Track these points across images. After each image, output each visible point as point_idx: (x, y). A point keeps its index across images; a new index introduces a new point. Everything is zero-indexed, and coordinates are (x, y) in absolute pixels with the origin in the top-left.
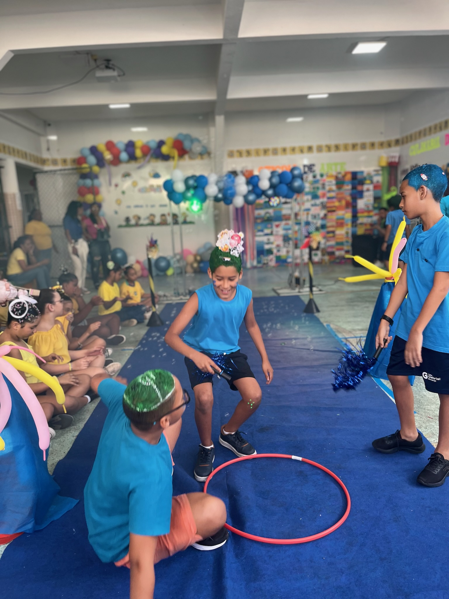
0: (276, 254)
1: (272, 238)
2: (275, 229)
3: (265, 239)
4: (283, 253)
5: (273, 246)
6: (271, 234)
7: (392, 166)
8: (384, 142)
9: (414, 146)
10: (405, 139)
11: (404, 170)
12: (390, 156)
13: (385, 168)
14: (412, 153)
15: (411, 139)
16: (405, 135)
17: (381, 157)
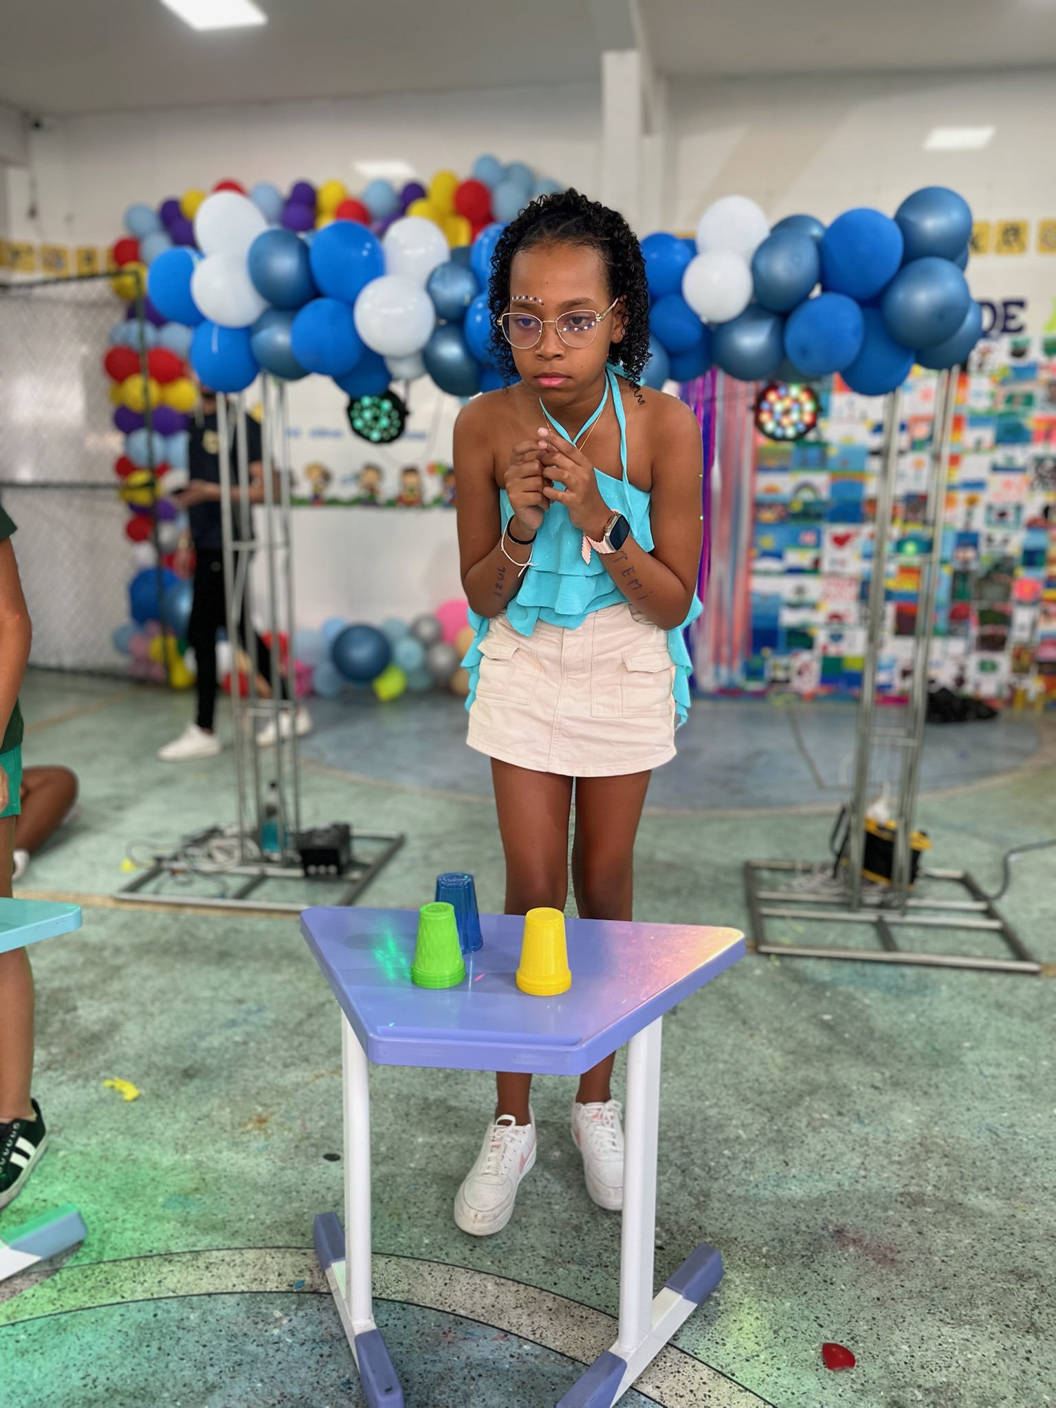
0: (825, 648)
1: (813, 587)
2: (829, 552)
3: (786, 587)
4: (854, 646)
5: (816, 620)
6: (815, 569)
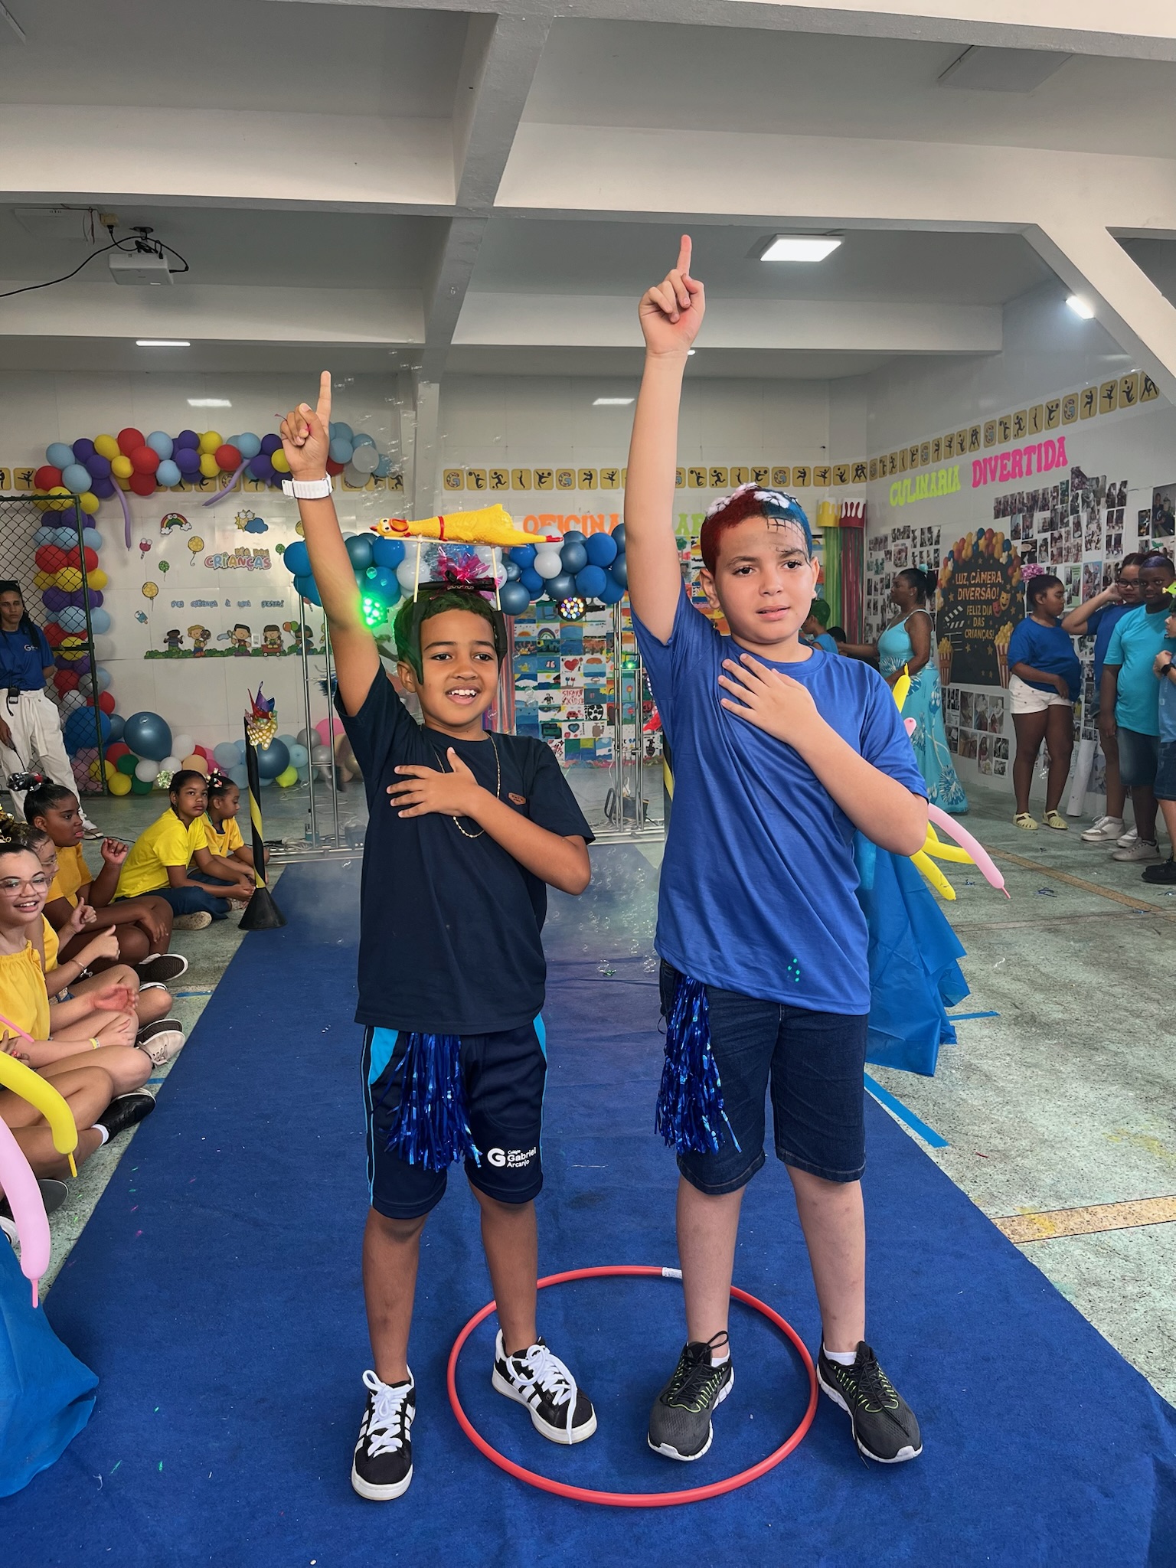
2: (565, 674)
3: (539, 697)
5: (560, 717)
7: (849, 528)
8: (829, 468)
9: (900, 483)
10: (879, 466)
11: (876, 539)
12: (846, 503)
13: (832, 531)
14: (894, 499)
15: (893, 467)
16: (878, 456)
17: (824, 503)
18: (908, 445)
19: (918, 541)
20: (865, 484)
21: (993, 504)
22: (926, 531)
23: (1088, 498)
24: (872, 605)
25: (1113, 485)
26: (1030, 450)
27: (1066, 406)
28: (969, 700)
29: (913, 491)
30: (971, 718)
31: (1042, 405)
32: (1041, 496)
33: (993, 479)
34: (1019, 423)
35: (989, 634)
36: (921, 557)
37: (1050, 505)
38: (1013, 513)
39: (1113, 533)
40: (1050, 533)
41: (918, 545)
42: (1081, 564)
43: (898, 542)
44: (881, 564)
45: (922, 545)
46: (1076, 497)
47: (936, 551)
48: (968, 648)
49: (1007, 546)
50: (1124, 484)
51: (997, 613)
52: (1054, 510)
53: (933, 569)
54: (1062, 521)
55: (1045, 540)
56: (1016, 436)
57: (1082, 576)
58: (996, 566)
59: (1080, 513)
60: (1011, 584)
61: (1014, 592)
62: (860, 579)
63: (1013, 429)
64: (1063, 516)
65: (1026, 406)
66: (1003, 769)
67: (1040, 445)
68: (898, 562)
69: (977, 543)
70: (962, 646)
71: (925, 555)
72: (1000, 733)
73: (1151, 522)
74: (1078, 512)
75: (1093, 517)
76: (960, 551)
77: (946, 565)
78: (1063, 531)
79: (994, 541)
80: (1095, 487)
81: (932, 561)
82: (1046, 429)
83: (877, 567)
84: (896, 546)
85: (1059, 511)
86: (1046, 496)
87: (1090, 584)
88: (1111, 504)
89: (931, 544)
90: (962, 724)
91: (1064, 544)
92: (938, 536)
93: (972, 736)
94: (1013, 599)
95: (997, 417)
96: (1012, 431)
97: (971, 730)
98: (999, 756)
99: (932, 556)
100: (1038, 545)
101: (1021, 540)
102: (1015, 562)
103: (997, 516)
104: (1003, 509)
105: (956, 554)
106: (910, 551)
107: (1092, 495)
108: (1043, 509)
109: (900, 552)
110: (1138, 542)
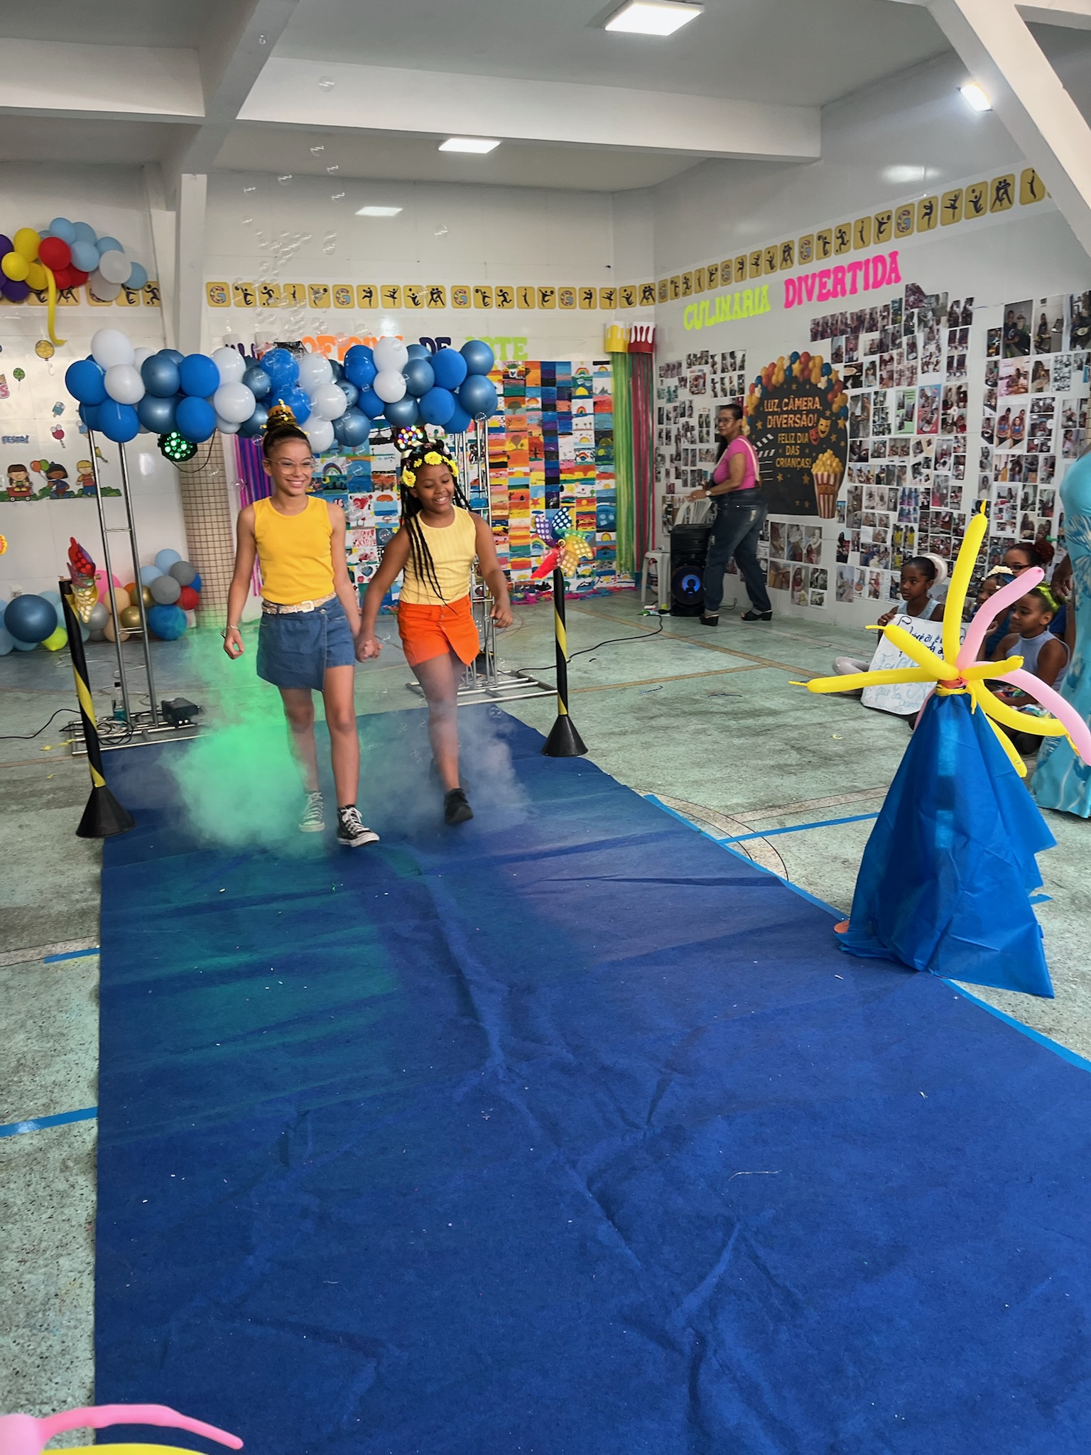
2: (355, 511)
7: (638, 353)
8: (615, 289)
9: (696, 305)
10: (670, 288)
11: (668, 366)
12: (636, 327)
13: (620, 356)
14: (689, 323)
15: (687, 288)
16: (668, 276)
17: (612, 327)
18: (706, 264)
19: (719, 367)
20: (652, 307)
21: (809, 326)
22: (728, 356)
23: (926, 317)
24: (664, 435)
25: (957, 303)
26: (855, 267)
27: (900, 218)
28: (781, 531)
29: (712, 311)
30: (783, 549)
31: (869, 218)
32: (868, 316)
33: (810, 298)
34: (842, 237)
35: (804, 463)
36: (723, 384)
37: (879, 325)
38: (834, 335)
39: (956, 353)
40: (878, 355)
41: (719, 370)
42: (916, 388)
43: (694, 368)
44: (675, 391)
45: (723, 371)
46: (911, 316)
47: (740, 377)
48: (780, 477)
49: (826, 369)
50: (970, 301)
51: (814, 440)
52: (884, 330)
53: (737, 396)
54: (893, 342)
55: (873, 363)
56: (838, 251)
57: (917, 401)
58: (814, 391)
59: (916, 333)
60: (831, 411)
61: (835, 418)
62: (650, 408)
63: (834, 243)
64: (895, 337)
65: (851, 218)
66: (822, 600)
67: (867, 261)
68: (694, 389)
69: (790, 368)
70: (773, 475)
71: (727, 381)
72: (817, 563)
73: (1001, 342)
74: (912, 332)
75: (930, 338)
76: (769, 377)
77: (752, 392)
78: (895, 353)
79: (811, 364)
80: (934, 305)
81: (736, 388)
82: (875, 243)
83: (670, 395)
84: (694, 372)
85: (890, 332)
86: (874, 316)
87: (926, 409)
88: (953, 322)
89: (734, 370)
90: (772, 555)
91: (895, 366)
92: (743, 361)
93: (784, 568)
94: (834, 426)
95: (814, 230)
96: (832, 247)
97: (783, 561)
98: (815, 587)
99: (735, 382)
100: (864, 368)
101: (844, 364)
102: (836, 387)
103: (814, 338)
104: (820, 331)
105: (764, 380)
106: (709, 378)
107: (930, 314)
108: (870, 330)
109: (696, 379)
110: (986, 363)
